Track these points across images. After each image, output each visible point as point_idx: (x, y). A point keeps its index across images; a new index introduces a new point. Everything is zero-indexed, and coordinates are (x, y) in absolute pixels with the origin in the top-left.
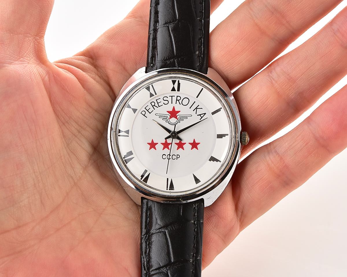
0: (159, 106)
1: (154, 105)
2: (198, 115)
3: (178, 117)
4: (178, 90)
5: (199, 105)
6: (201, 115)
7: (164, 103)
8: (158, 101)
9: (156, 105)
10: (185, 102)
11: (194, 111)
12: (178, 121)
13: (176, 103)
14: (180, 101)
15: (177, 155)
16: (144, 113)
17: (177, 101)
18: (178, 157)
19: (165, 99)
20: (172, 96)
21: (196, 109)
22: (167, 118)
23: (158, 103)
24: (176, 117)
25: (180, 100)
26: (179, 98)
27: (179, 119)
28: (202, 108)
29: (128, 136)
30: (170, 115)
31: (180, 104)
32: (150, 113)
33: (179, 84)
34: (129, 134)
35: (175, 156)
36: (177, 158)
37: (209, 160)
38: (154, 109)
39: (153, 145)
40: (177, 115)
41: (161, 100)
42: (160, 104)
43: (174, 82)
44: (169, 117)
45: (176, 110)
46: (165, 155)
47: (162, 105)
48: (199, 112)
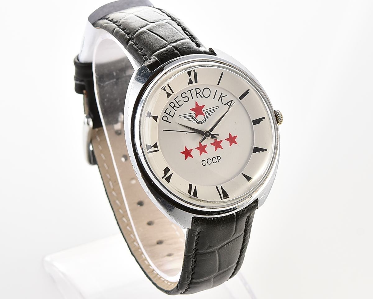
0: (180, 105)
1: (174, 106)
2: (225, 105)
3: (204, 113)
4: (196, 81)
5: (222, 93)
6: (228, 104)
7: (184, 101)
8: (177, 100)
9: (176, 105)
10: (206, 93)
11: (218, 101)
12: (205, 117)
13: (197, 98)
14: (201, 94)
15: (217, 157)
16: (165, 118)
17: (198, 94)
18: (219, 158)
19: (184, 95)
20: (190, 91)
21: (220, 98)
22: (194, 118)
23: (177, 103)
24: (202, 114)
25: (200, 92)
26: (198, 91)
27: (206, 115)
28: (226, 96)
29: (158, 151)
30: (195, 113)
31: (202, 97)
32: (173, 117)
33: (195, 74)
34: (158, 148)
35: (216, 158)
36: (218, 160)
37: (253, 152)
38: (176, 111)
39: (187, 153)
40: (202, 110)
41: (180, 98)
42: (180, 103)
43: (189, 73)
44: (195, 116)
45: (200, 106)
46: (204, 161)
47: (183, 104)
48: (225, 100)
